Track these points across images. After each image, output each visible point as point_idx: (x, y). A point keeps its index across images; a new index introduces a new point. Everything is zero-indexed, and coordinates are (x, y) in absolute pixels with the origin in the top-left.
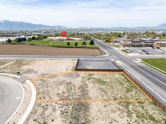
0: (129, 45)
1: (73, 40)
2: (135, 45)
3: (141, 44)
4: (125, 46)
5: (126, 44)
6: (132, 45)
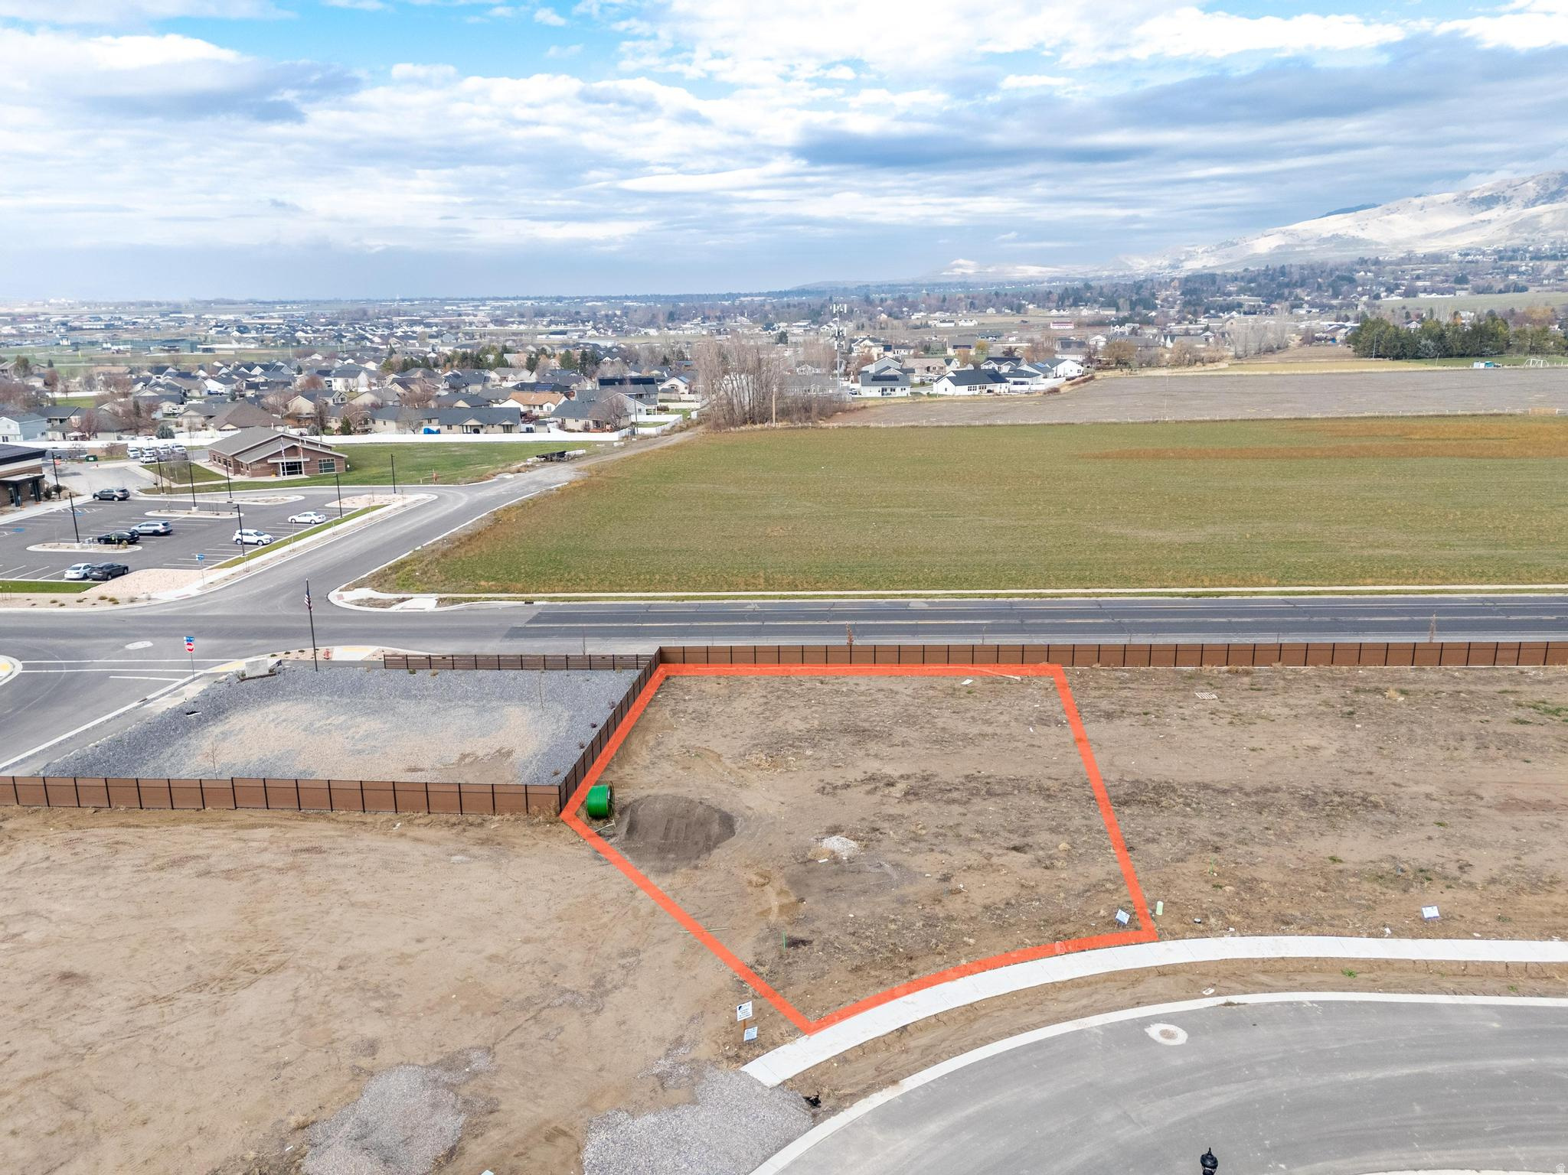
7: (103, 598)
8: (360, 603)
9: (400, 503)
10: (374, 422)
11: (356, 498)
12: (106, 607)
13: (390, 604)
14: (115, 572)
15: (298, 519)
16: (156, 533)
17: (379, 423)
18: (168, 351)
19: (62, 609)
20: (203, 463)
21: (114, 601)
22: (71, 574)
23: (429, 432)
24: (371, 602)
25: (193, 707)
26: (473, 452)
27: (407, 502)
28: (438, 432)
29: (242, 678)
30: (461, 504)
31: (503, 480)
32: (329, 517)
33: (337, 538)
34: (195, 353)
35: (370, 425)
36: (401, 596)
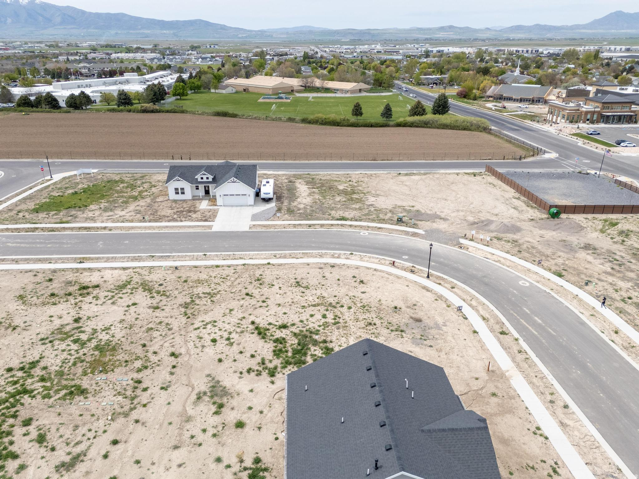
0: (589, 117)
1: (327, 90)
2: (614, 116)
3: (632, 112)
4: (575, 118)
5: (578, 110)
6: (601, 114)
29: (579, 172)
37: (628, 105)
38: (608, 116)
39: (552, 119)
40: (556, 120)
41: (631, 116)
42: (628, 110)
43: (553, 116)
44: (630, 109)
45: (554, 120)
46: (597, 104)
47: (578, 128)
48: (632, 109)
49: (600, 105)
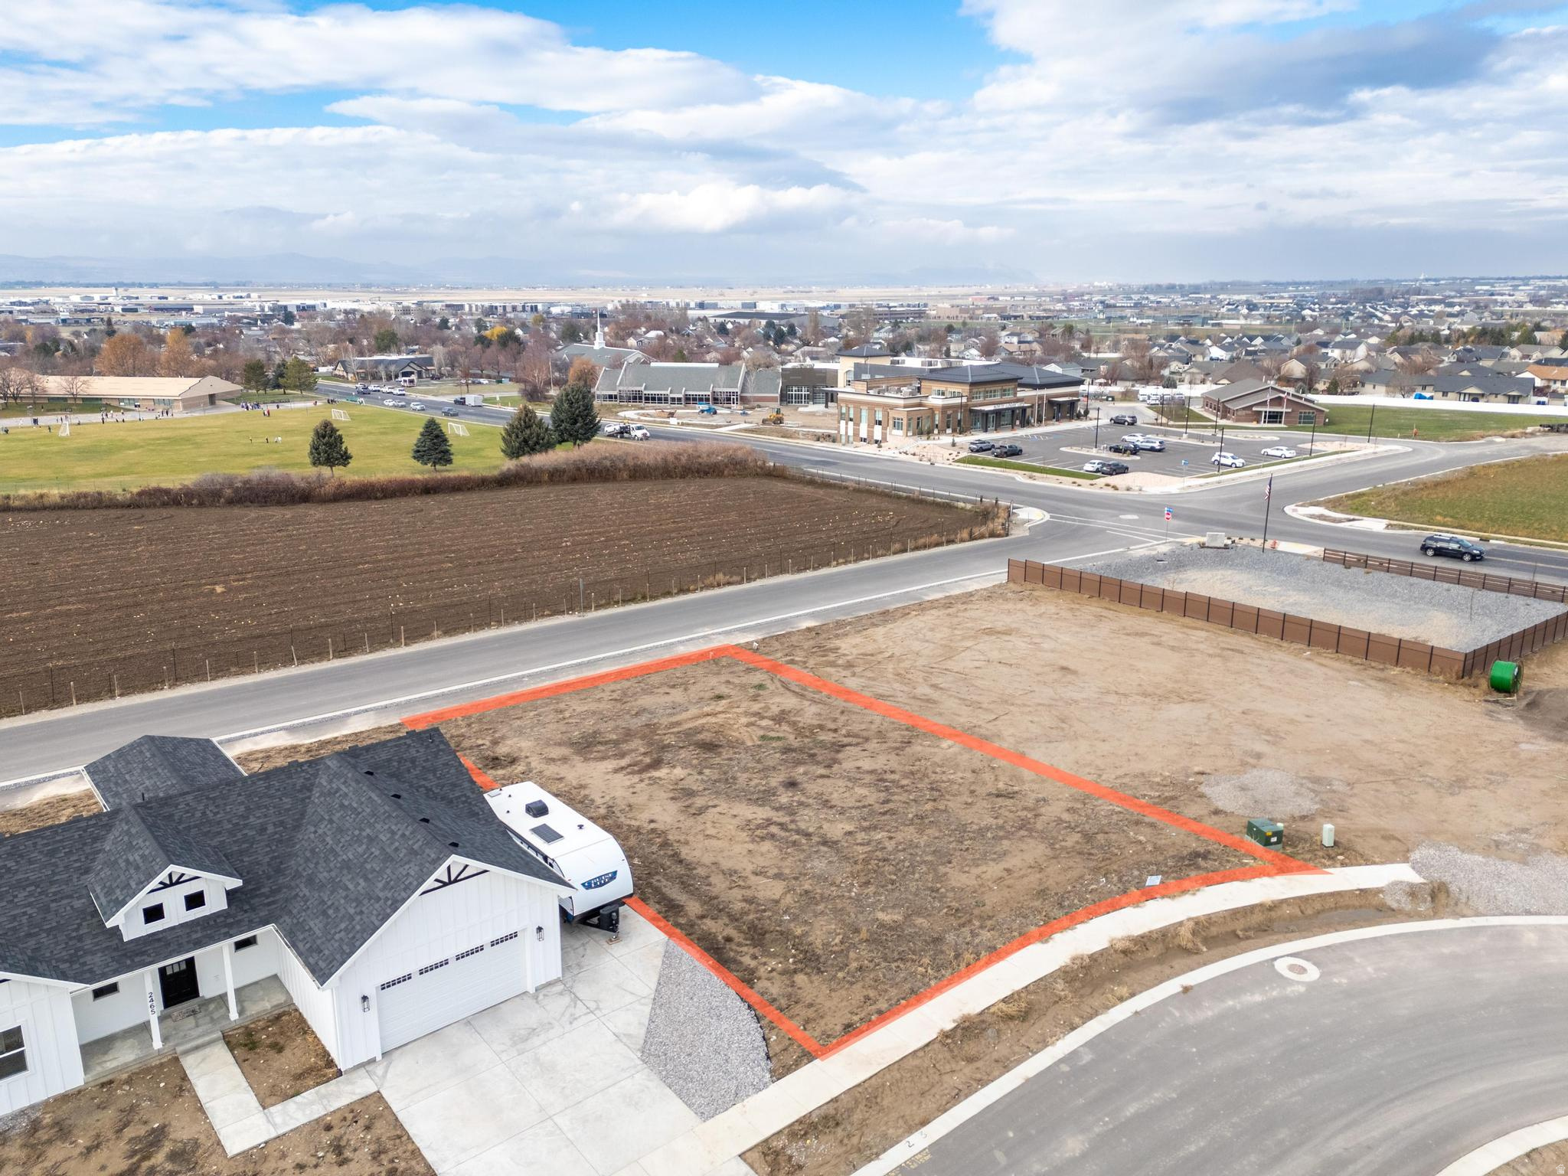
1: (93, 404)
2: (999, 411)
3: (1019, 401)
5: (920, 405)
6: (971, 411)
7: (1107, 485)
8: (1312, 516)
9: (1372, 451)
10: (1363, 386)
11: (1327, 443)
12: (1110, 491)
13: (1340, 521)
14: (1119, 470)
15: (1271, 452)
16: (1152, 449)
17: (1369, 387)
18: (1183, 324)
19: (1079, 488)
20: (1196, 408)
21: (1115, 488)
22: (1088, 467)
23: (1421, 397)
24: (1321, 517)
25: (1162, 557)
26: (1467, 418)
27: (1377, 450)
28: (1431, 398)
29: (1203, 546)
30: (1435, 457)
31: (1492, 443)
32: (1298, 454)
33: (1302, 470)
34: (1205, 327)
35: (1359, 388)
36: (1352, 517)
37: (1011, 386)
38: (986, 414)
39: (856, 433)
40: (870, 433)
41: (1024, 410)
42: (1011, 397)
43: (857, 424)
44: (1015, 394)
45: (863, 434)
46: (957, 389)
47: (954, 445)
48: (1020, 394)
49: (965, 389)
